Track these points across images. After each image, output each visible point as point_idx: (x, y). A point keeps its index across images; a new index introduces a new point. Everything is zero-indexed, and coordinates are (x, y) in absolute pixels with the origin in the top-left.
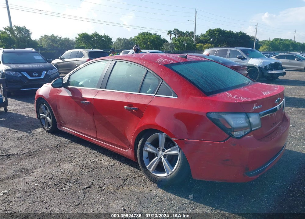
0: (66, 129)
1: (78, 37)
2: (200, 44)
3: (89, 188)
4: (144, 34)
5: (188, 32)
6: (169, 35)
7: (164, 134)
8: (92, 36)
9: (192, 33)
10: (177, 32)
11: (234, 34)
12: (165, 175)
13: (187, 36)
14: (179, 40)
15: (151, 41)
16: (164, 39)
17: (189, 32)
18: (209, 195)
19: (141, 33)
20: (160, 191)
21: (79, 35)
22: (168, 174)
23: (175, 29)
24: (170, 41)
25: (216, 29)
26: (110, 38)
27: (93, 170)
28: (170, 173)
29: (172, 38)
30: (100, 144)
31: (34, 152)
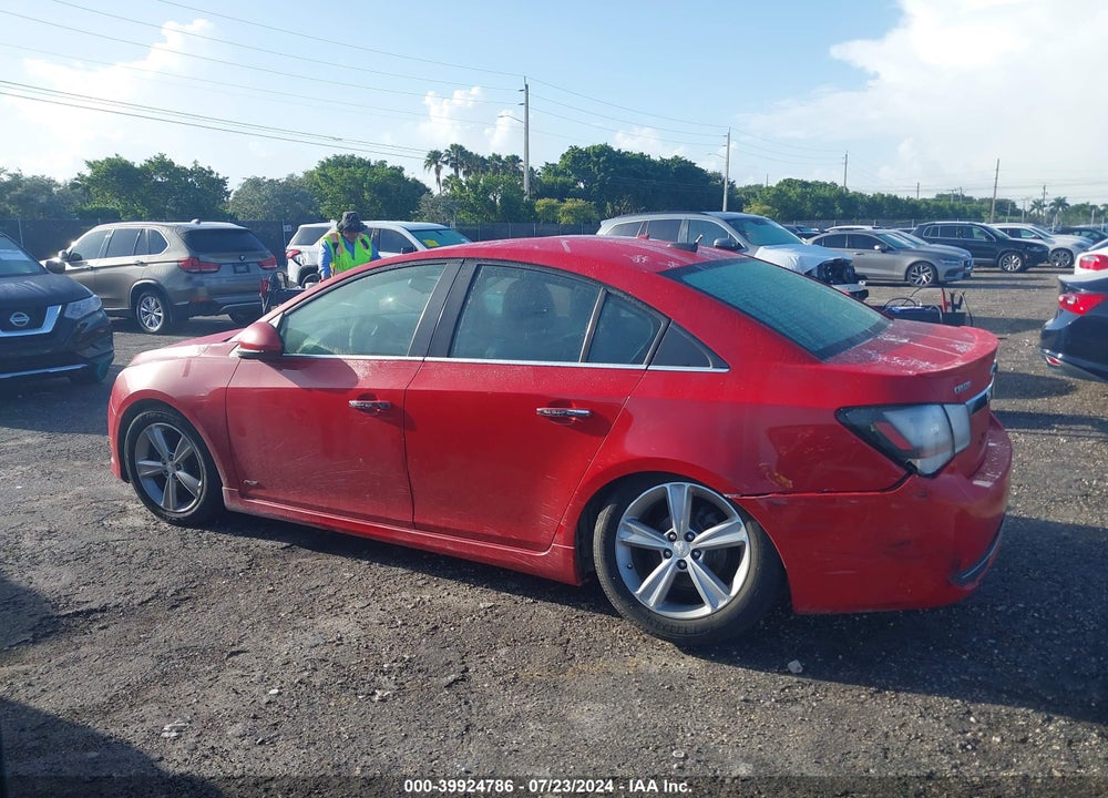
1: (88, 175)
2: (547, 200)
3: (463, 680)
4: (339, 163)
5: (498, 158)
6: (434, 166)
7: (687, 485)
8: (144, 171)
9: (515, 159)
10: (460, 157)
11: (654, 162)
12: (706, 610)
13: (496, 171)
14: (474, 186)
15: (373, 187)
16: (414, 180)
17: (503, 158)
19: (328, 160)
21: (90, 165)
22: (714, 606)
23: (453, 147)
24: (436, 190)
25: (594, 147)
26: (220, 177)
27: (436, 628)
28: (722, 604)
29: (442, 177)
31: (178, 592)
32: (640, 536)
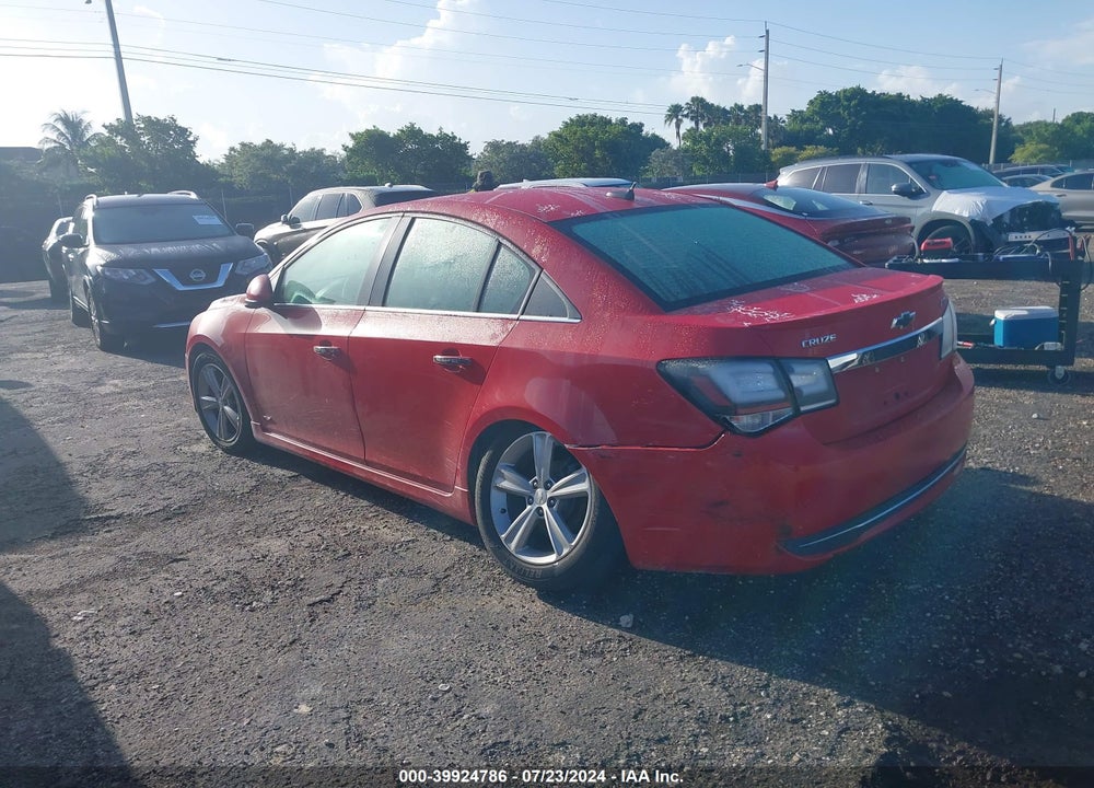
0: (277, 438)
1: (351, 146)
2: (785, 149)
3: (328, 601)
4: (581, 122)
5: (740, 108)
6: (674, 121)
7: (548, 434)
8: (397, 138)
9: (757, 108)
10: (700, 109)
11: (914, 102)
12: (551, 558)
13: (738, 122)
14: (707, 138)
15: (604, 145)
16: (653, 135)
17: (745, 108)
18: (687, 618)
19: (571, 120)
20: (539, 606)
21: (352, 136)
22: (559, 554)
23: (693, 99)
24: (675, 144)
25: (845, 91)
26: (462, 142)
27: (350, 554)
28: (565, 551)
29: (682, 131)
30: (375, 479)
31: (180, 507)
32: (508, 483)
